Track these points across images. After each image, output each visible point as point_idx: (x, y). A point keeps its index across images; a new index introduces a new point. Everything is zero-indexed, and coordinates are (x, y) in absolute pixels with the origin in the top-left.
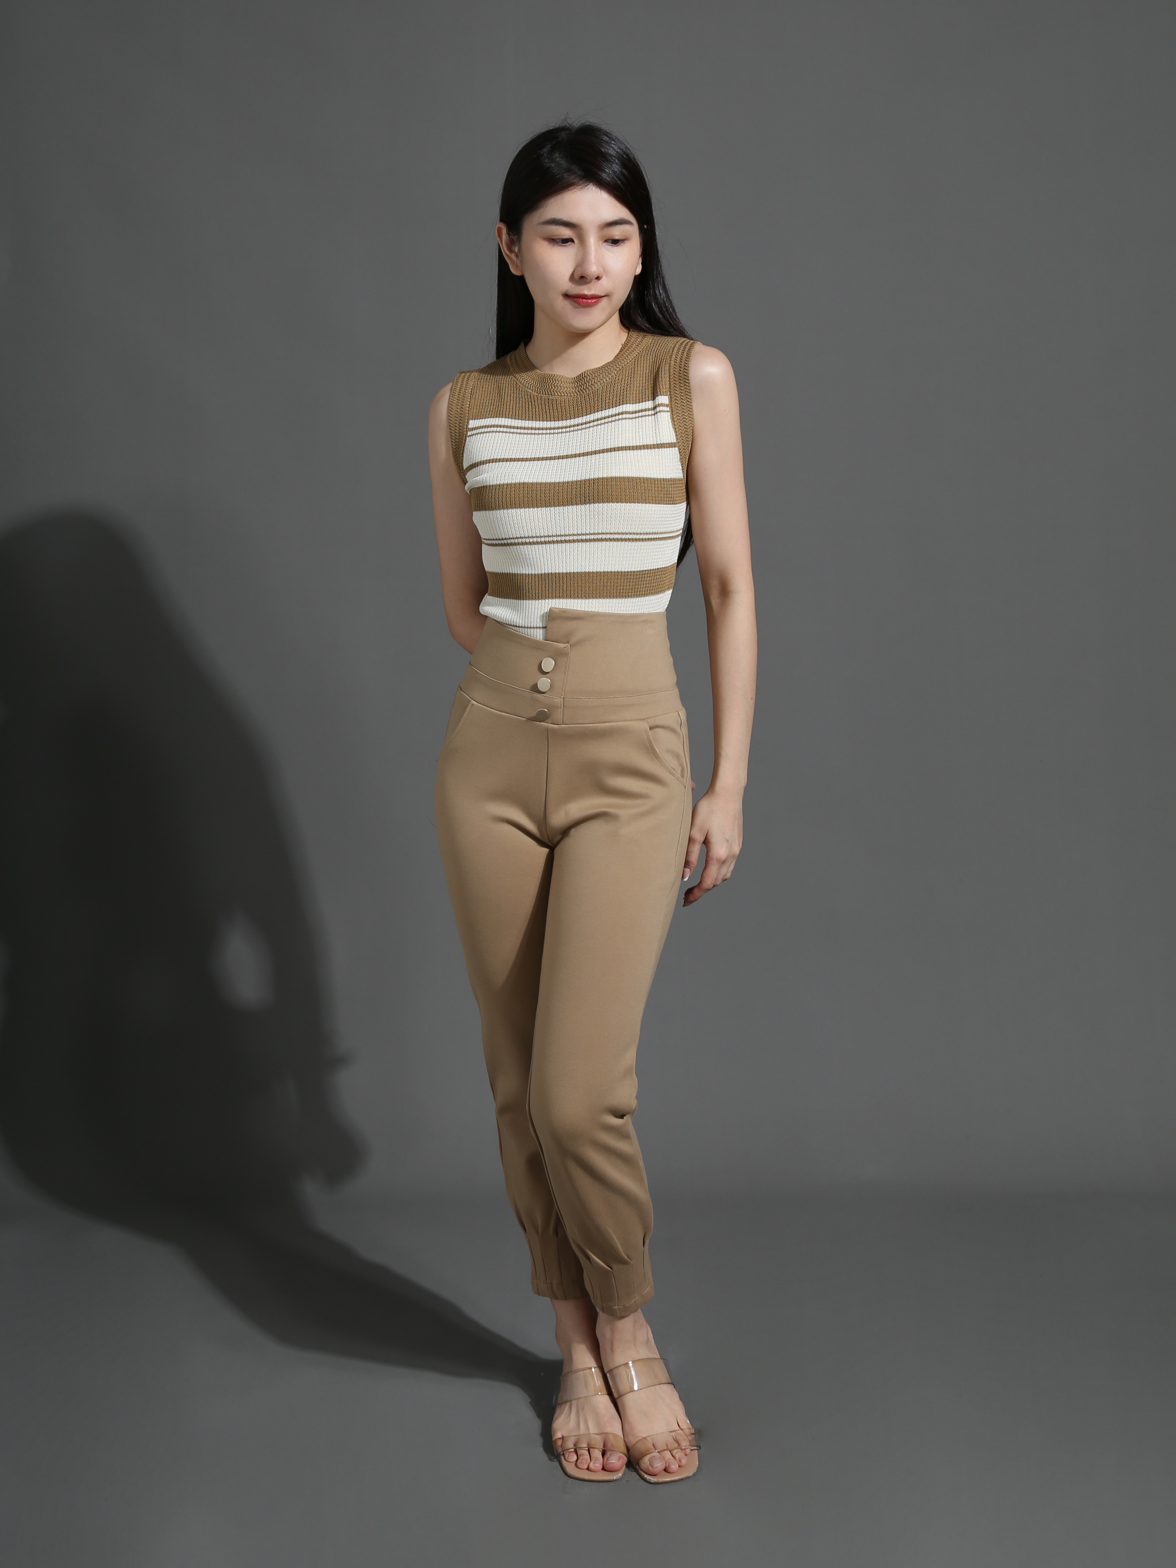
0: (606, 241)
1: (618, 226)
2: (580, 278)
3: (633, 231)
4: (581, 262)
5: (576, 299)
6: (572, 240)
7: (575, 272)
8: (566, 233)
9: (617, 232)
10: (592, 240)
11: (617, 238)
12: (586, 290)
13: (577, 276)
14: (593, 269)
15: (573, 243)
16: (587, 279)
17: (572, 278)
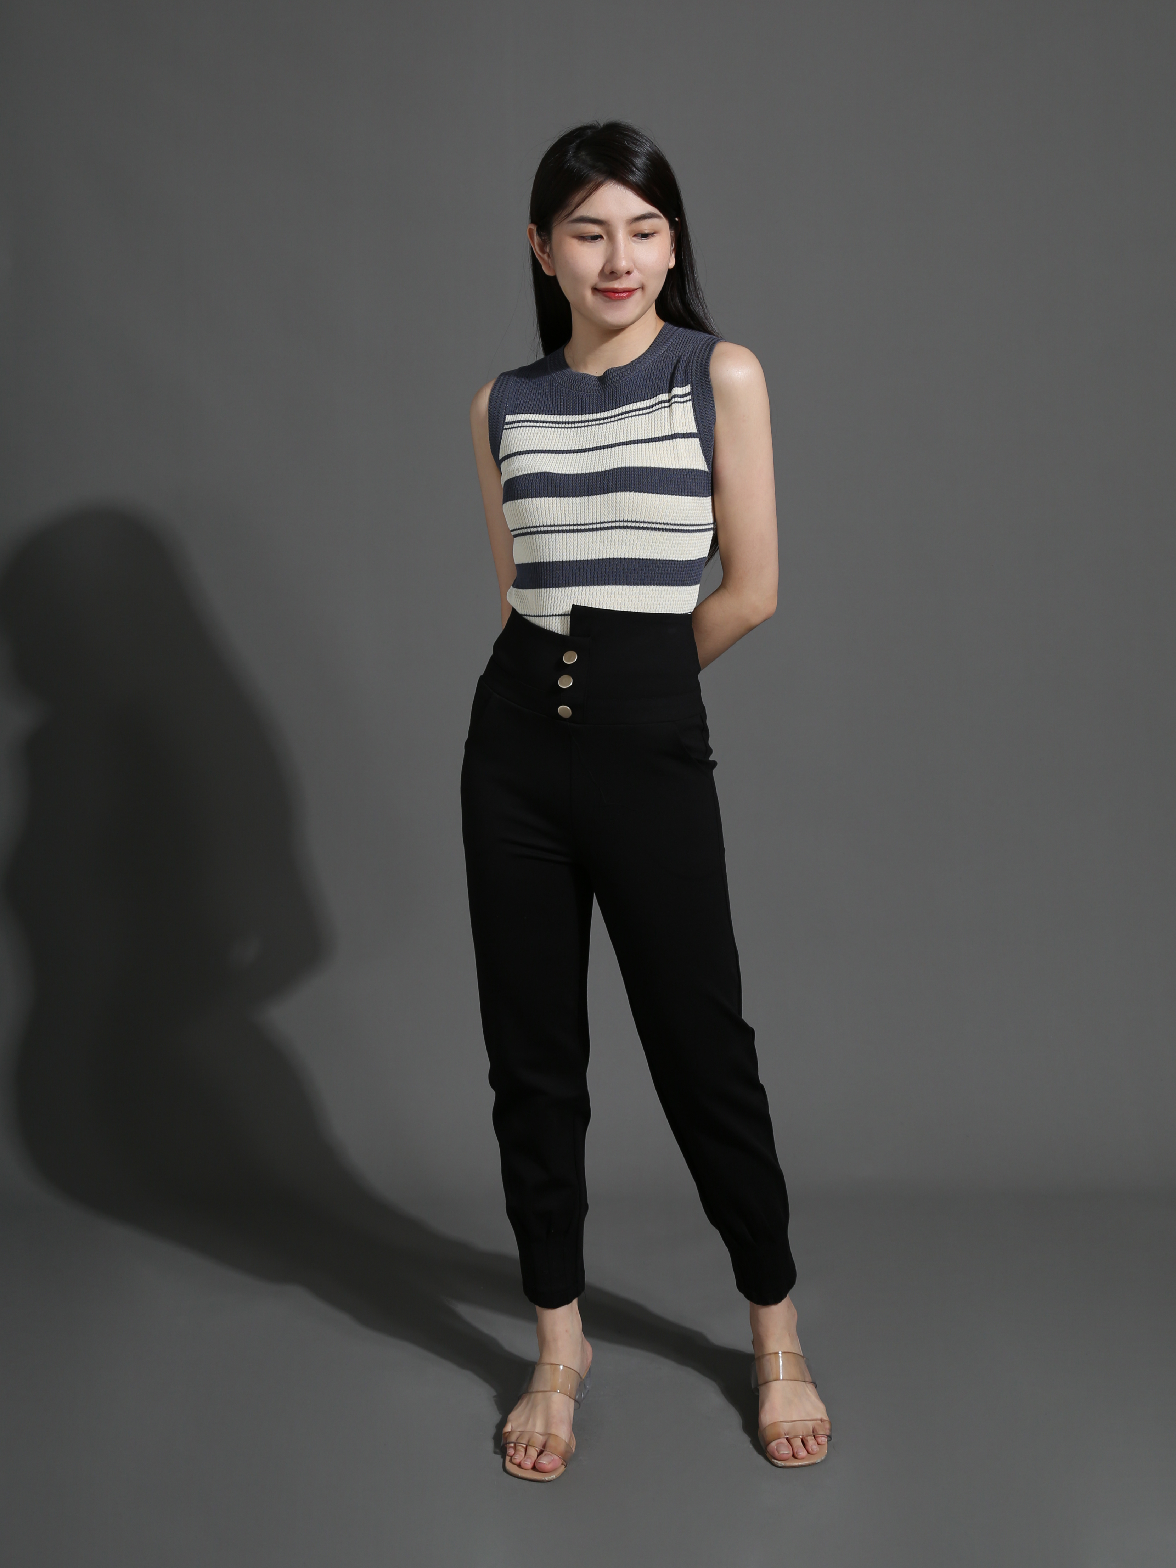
0: (635, 236)
1: (646, 220)
2: (610, 273)
3: (662, 224)
4: (611, 258)
5: (606, 294)
6: (601, 237)
7: (605, 267)
8: (596, 230)
9: (646, 226)
10: (622, 235)
11: (647, 232)
12: (617, 285)
13: (607, 271)
14: (623, 264)
15: (602, 240)
16: (617, 274)
17: (602, 273)
